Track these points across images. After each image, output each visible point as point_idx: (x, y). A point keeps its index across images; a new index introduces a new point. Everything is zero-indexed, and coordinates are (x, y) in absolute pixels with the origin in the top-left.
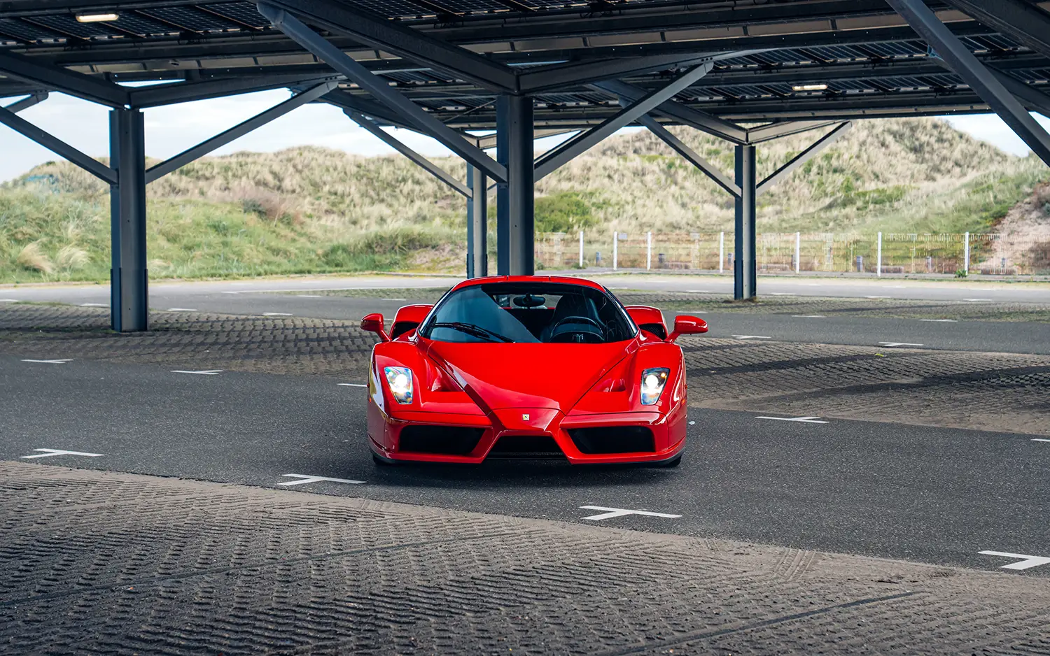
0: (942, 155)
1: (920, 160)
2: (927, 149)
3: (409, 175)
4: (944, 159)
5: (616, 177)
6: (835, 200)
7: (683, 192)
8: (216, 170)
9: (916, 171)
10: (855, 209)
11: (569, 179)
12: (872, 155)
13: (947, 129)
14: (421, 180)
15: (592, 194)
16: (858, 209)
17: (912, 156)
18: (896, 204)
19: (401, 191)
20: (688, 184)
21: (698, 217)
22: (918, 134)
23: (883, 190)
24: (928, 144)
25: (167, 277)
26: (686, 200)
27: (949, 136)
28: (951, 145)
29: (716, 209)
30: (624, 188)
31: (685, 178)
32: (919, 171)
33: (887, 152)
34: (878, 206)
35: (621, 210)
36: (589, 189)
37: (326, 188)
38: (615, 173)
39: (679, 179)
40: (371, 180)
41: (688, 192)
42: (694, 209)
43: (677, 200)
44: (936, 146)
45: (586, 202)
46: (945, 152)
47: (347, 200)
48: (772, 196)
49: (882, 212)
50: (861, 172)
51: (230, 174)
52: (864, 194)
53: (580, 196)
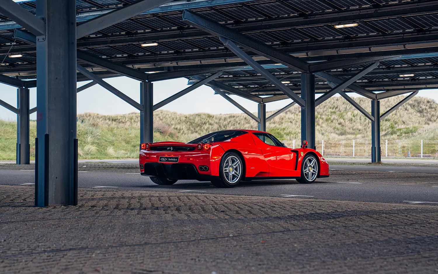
0: (432, 114)
1: (422, 116)
2: (425, 111)
3: (207, 121)
4: (433, 115)
5: (294, 122)
6: (388, 132)
7: (322, 129)
8: (127, 119)
9: (421, 121)
10: (396, 136)
11: (274, 123)
12: (401, 113)
13: (433, 103)
14: (212, 124)
15: (284, 129)
16: (398, 136)
17: (419, 114)
18: (414, 134)
19: (204, 128)
20: (324, 125)
21: (329, 139)
22: (421, 105)
23: (408, 128)
24: (426, 109)
25: (127, 157)
26: (323, 132)
27: (435, 106)
28: (436, 110)
29: (337, 136)
30: (297, 127)
31: (322, 123)
32: (422, 120)
33: (408, 113)
34: (406, 135)
35: (297, 136)
36: (283, 127)
37: (173, 126)
38: (293, 120)
39: (320, 123)
40: (191, 124)
41: (324, 128)
42: (327, 136)
43: (319, 132)
44: (429, 110)
45: (282, 133)
46: (433, 113)
47: (182, 132)
48: (360, 130)
49: (408, 137)
50: (397, 121)
51: (133, 121)
52: (400, 130)
53: (279, 130)
